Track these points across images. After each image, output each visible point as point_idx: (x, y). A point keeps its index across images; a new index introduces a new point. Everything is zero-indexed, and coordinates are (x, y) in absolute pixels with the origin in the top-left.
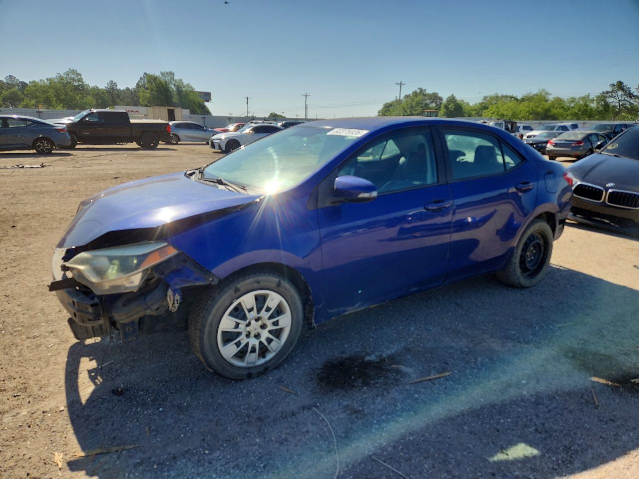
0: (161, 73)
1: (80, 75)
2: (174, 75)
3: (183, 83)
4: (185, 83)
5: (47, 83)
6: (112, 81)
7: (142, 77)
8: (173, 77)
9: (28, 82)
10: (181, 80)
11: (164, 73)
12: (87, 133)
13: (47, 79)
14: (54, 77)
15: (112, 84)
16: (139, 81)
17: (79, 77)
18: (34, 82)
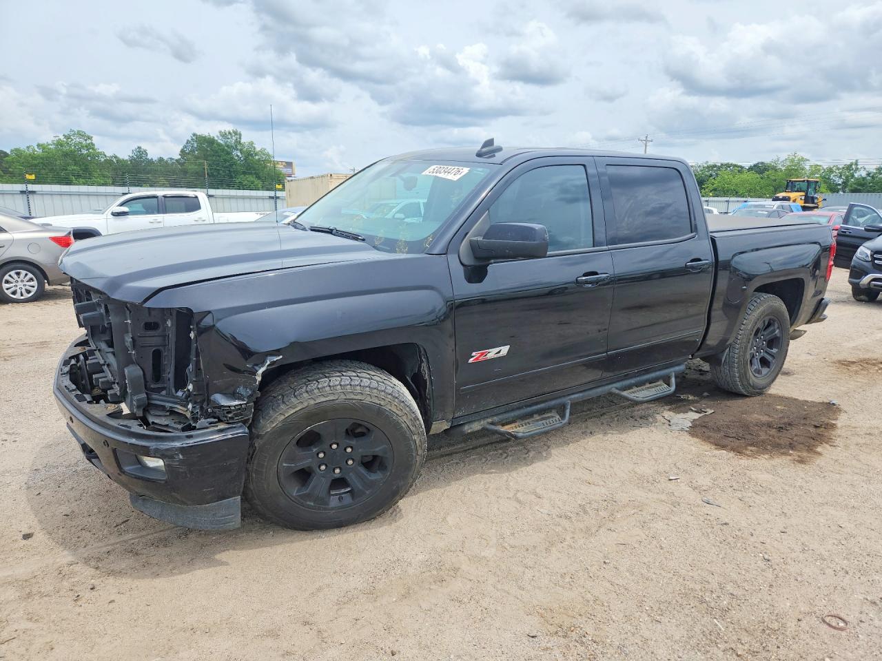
0: (220, 132)
1: (90, 138)
2: (240, 135)
3: (255, 148)
4: (258, 149)
5: (39, 151)
6: (139, 148)
7: (190, 140)
8: (240, 138)
9: (8, 152)
10: (252, 143)
11: (226, 134)
12: (492, 353)
13: (38, 145)
14: (50, 142)
15: (141, 153)
16: (185, 147)
17: (89, 141)
18: (17, 150)
